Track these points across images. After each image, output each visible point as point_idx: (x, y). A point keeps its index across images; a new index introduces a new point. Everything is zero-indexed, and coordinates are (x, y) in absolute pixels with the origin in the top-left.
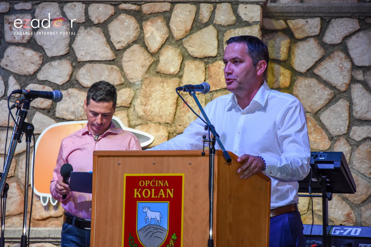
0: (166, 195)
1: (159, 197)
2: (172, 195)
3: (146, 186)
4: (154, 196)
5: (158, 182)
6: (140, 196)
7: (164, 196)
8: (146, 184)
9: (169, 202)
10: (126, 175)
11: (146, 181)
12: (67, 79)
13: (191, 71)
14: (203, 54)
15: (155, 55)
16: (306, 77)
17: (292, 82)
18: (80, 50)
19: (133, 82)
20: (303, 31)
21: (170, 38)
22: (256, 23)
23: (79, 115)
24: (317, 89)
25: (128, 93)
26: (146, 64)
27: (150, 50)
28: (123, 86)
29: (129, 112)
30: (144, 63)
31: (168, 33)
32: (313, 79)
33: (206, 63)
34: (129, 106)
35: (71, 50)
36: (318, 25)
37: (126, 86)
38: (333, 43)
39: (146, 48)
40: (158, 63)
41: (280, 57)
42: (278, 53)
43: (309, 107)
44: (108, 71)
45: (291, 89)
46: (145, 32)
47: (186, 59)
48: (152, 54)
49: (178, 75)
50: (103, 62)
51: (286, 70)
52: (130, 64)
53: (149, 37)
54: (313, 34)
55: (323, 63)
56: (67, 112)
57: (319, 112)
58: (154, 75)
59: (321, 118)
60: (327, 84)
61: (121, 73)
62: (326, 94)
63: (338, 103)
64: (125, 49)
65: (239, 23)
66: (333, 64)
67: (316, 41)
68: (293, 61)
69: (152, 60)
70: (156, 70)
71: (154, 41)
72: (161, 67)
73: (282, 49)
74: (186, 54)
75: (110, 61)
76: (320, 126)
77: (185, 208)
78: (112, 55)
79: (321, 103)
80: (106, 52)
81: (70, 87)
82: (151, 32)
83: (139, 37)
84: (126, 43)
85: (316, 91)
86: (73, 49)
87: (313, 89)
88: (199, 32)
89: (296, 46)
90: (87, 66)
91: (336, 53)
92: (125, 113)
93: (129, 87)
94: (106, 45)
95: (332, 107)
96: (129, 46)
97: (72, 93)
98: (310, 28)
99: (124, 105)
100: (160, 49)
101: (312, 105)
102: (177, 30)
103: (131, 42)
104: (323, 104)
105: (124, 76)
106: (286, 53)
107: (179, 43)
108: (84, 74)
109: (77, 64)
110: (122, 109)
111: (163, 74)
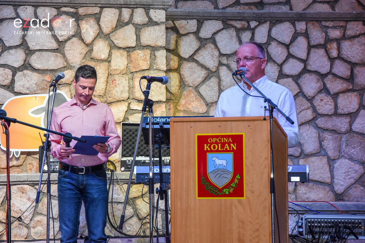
0: (230, 148)
1: (224, 149)
2: (235, 148)
3: (214, 142)
4: (221, 149)
5: (223, 139)
6: (209, 149)
7: (228, 149)
8: (214, 141)
9: (233, 153)
10: (197, 135)
11: (214, 139)
12: (22, 63)
13: (117, 57)
14: (126, 45)
15: (90, 46)
16: (188, 61)
17: (180, 65)
18: (32, 42)
19: (73, 66)
20: (185, 29)
21: (100, 33)
22: (162, 23)
23: (33, 90)
24: (197, 70)
25: (70, 73)
26: (83, 52)
27: (86, 42)
28: (66, 68)
29: (71, 88)
30: (82, 51)
31: (99, 30)
32: (194, 63)
33: (128, 52)
34: (71, 83)
35: (24, 42)
36: (195, 25)
37: (68, 68)
38: (206, 37)
39: (82, 40)
40: (91, 51)
41: (170, 47)
42: (169, 44)
43: (192, 83)
44: (54, 58)
45: (179, 70)
46: (81, 29)
47: (113, 49)
48: (87, 45)
49: (108, 60)
50: (49, 51)
51: (175, 57)
52: (71, 52)
53: (84, 32)
54: (192, 31)
55: (200, 51)
56: (23, 88)
57: (198, 86)
58: (89, 60)
59: (200, 91)
60: (203, 66)
61: (64, 59)
62: (203, 73)
63: (211, 80)
64: (66, 41)
65: (150, 23)
66: (207, 52)
67: (194, 36)
68: (180, 50)
69: (87, 49)
70: (91, 57)
71: (89, 35)
72: (95, 54)
73: (172, 42)
74: (113, 45)
75: (54, 50)
76: (199, 96)
77: (246, 157)
78: (57, 45)
79: (200, 80)
80: (52, 43)
81: (25, 69)
82: (86, 28)
83: (77, 32)
84: (67, 37)
85: (196, 71)
86: (25, 41)
87: (194, 70)
88: (122, 29)
89: (181, 40)
90: (37, 53)
91: (208, 45)
92: (68, 89)
93: (71, 69)
94: (52, 38)
95: (207, 83)
96: (69, 39)
97: (27, 74)
98: (190, 27)
99: (67, 82)
100: (93, 41)
101: (193, 81)
102: (106, 28)
103: (71, 36)
104: (201, 80)
105: (66, 61)
106: (175, 45)
107: (107, 37)
108: (35, 59)
109: (29, 52)
110: (65, 86)
111: (96, 59)
